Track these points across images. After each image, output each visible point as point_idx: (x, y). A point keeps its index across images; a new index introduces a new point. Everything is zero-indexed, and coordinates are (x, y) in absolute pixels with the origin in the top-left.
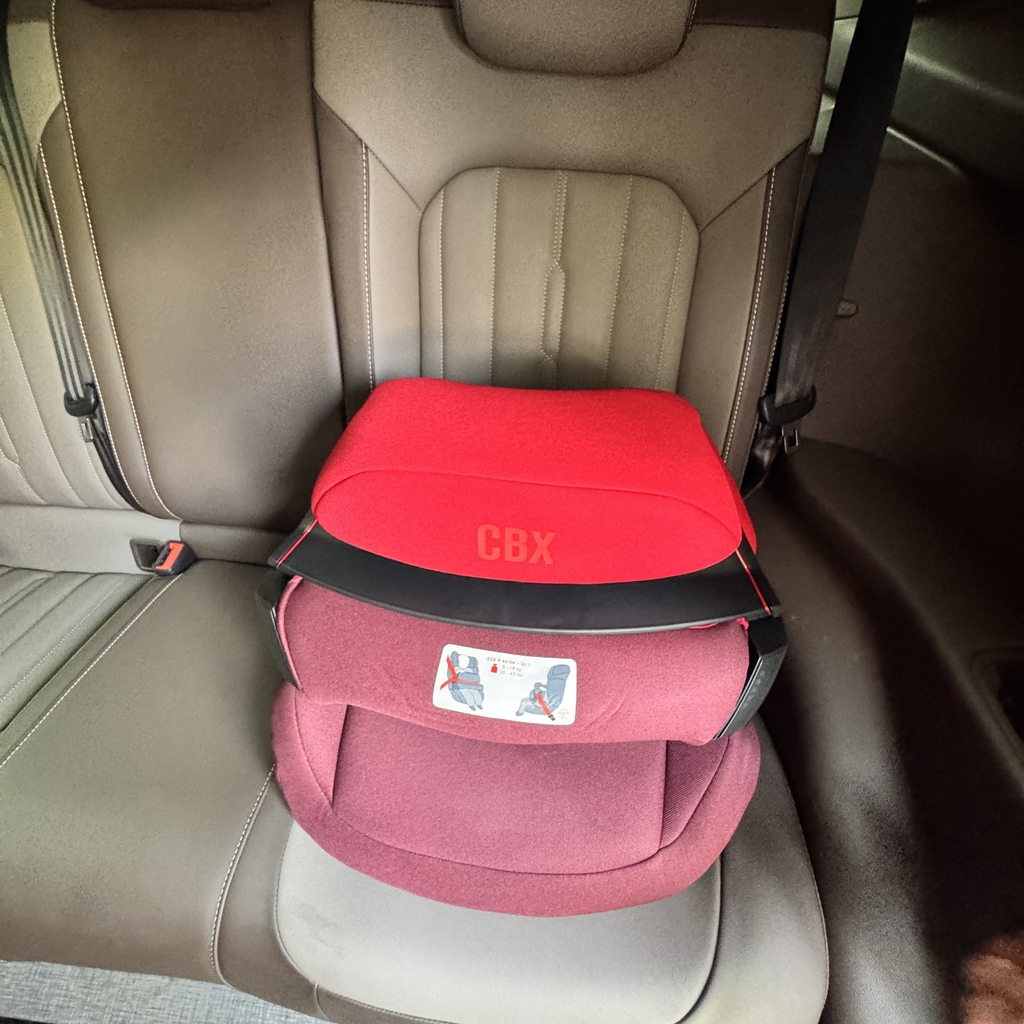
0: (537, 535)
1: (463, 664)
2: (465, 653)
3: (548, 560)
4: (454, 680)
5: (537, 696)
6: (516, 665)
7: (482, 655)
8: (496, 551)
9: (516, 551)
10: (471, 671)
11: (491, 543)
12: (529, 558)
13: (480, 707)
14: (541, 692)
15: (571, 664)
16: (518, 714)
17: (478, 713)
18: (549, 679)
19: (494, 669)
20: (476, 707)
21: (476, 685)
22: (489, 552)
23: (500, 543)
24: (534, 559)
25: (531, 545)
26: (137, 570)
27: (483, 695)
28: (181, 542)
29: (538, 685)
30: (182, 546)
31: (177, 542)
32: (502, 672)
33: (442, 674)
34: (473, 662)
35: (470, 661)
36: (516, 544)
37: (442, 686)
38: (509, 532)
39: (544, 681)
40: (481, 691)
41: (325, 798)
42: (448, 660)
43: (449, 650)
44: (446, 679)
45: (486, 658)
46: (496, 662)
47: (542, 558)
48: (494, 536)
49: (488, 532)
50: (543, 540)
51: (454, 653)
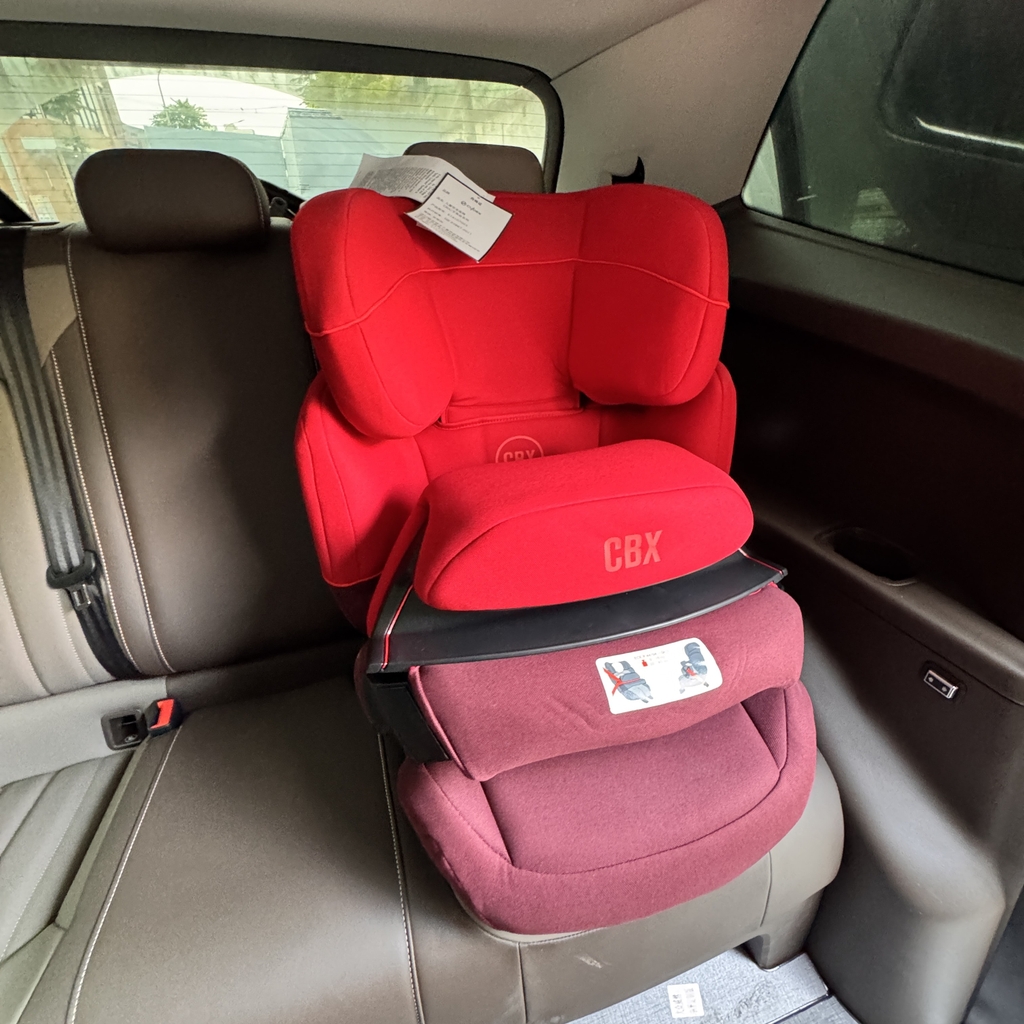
0: (648, 536)
1: (619, 669)
2: (616, 661)
3: (657, 559)
4: (619, 683)
5: (688, 672)
6: (660, 655)
7: (629, 657)
8: (619, 561)
9: (633, 559)
10: (628, 672)
11: (615, 554)
12: (643, 560)
13: (651, 697)
14: (688, 667)
15: (695, 640)
16: (682, 691)
17: (652, 704)
18: (689, 656)
19: (645, 664)
20: (648, 699)
21: (638, 680)
22: (614, 564)
23: (620, 553)
24: (647, 561)
25: (644, 547)
26: (112, 752)
27: (648, 686)
28: (169, 697)
29: (683, 663)
30: (172, 701)
31: (164, 699)
32: (652, 664)
33: (608, 684)
34: (625, 665)
35: (624, 666)
36: (632, 550)
37: (613, 692)
38: (628, 539)
39: (687, 659)
40: (645, 684)
41: (502, 860)
42: (605, 671)
43: (600, 663)
44: (613, 686)
45: (633, 658)
46: (643, 658)
47: (652, 558)
48: (617, 547)
49: (612, 545)
50: (653, 540)
51: (606, 664)
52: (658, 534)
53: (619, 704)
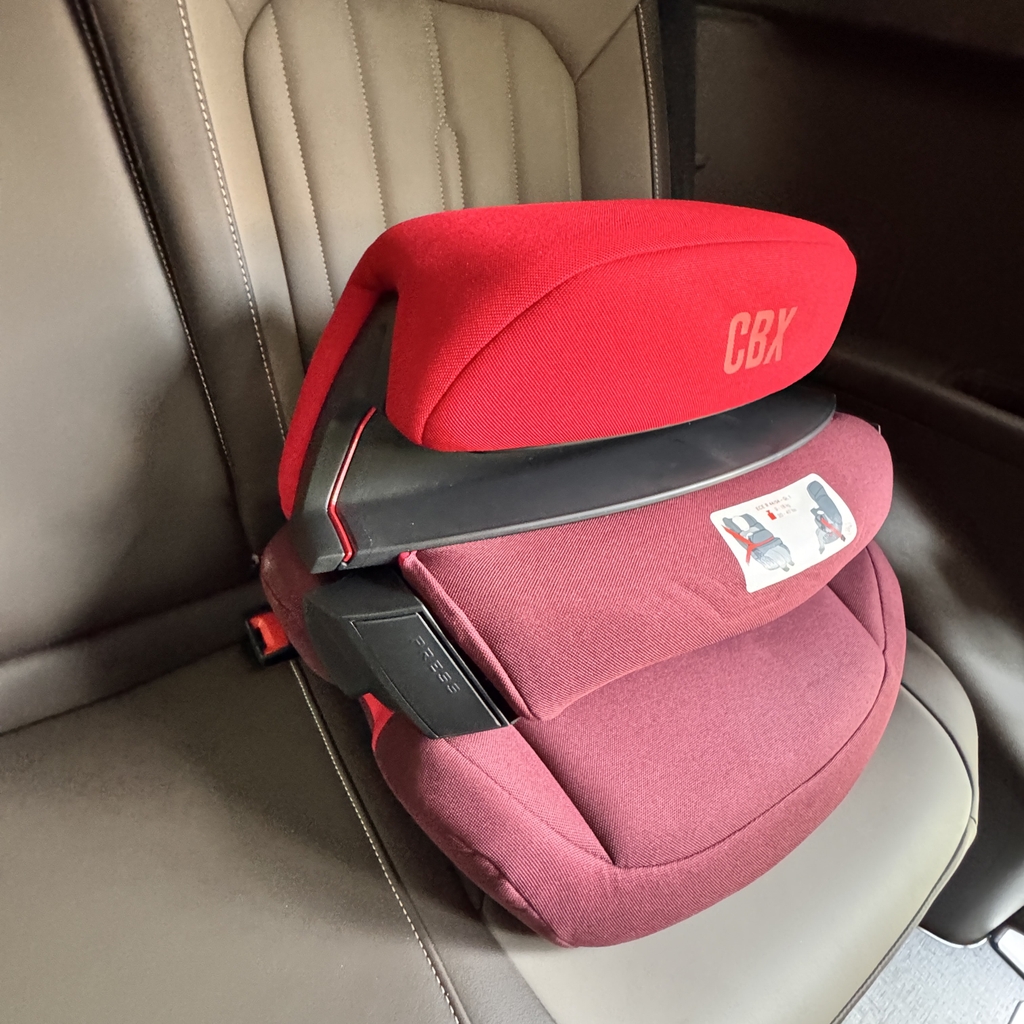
1: (744, 527)
4: (752, 547)
5: (822, 523)
6: (784, 502)
7: (749, 507)
8: (741, 354)
9: (755, 354)
10: (755, 529)
11: (738, 344)
14: (821, 516)
16: (822, 550)
18: (816, 501)
19: (772, 516)
20: (790, 565)
21: (772, 540)
22: (734, 362)
23: (745, 342)
25: (772, 335)
27: (786, 547)
29: (814, 511)
32: (780, 515)
33: (739, 551)
34: (747, 517)
35: (746, 520)
36: (759, 338)
37: (748, 562)
38: (759, 317)
40: (781, 544)
42: (727, 530)
43: (717, 518)
44: (745, 552)
45: (754, 507)
46: (767, 509)
47: (774, 356)
48: (744, 331)
49: (740, 325)
50: (783, 325)
51: (725, 520)
52: (793, 311)
53: (758, 575)
